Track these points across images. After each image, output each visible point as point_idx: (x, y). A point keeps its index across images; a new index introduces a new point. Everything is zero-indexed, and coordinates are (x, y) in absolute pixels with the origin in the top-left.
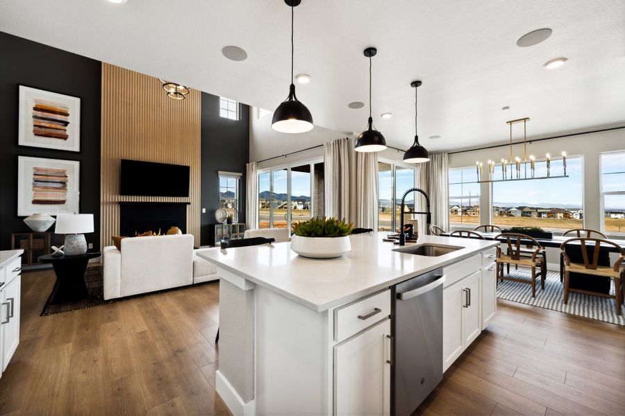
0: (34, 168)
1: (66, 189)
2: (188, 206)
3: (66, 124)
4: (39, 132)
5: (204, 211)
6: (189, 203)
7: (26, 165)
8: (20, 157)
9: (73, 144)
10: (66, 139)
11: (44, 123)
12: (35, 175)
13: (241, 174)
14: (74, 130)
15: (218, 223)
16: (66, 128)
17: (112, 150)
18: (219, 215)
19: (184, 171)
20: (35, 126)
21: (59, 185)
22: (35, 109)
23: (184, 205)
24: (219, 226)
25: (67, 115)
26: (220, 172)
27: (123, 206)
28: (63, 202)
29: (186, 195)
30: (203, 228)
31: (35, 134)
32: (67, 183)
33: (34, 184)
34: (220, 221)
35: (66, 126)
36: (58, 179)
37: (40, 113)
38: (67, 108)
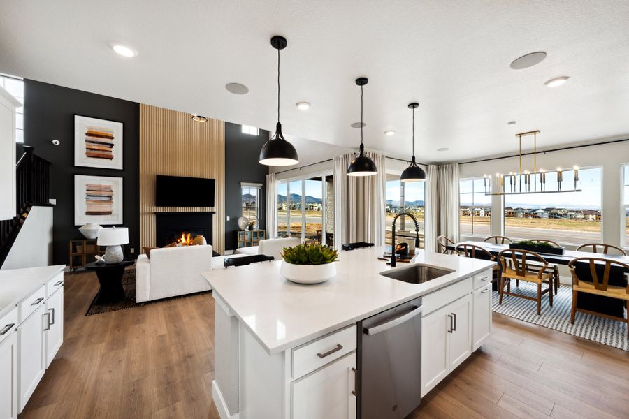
0: (87, 185)
1: (112, 202)
2: (214, 215)
3: (112, 145)
4: (91, 154)
5: (228, 219)
6: (214, 213)
7: (81, 182)
8: (76, 176)
9: (117, 163)
10: (111, 159)
11: (95, 146)
12: (87, 190)
13: (261, 185)
14: (117, 151)
15: (241, 230)
16: (112, 149)
17: (149, 168)
18: (241, 222)
19: (210, 184)
20: (87, 149)
21: (107, 199)
22: (87, 134)
23: (211, 214)
24: (241, 232)
25: (112, 138)
26: (242, 184)
27: (159, 216)
28: (110, 213)
29: (212, 204)
30: (227, 235)
31: (88, 156)
32: (113, 197)
33: (86, 198)
34: (242, 228)
35: (111, 147)
36: (106, 194)
37: (91, 137)
38: (112, 133)
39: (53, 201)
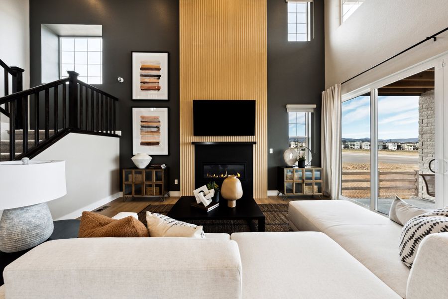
0: (141, 117)
1: (160, 133)
2: (254, 145)
3: (159, 77)
4: (145, 88)
5: (271, 151)
6: (255, 143)
7: (138, 114)
8: (134, 109)
9: (163, 95)
10: (159, 90)
11: (147, 79)
12: (141, 122)
13: (315, 106)
14: (164, 82)
15: (288, 167)
16: (159, 81)
17: (188, 96)
18: (289, 157)
20: (141, 82)
21: (155, 130)
22: (142, 69)
23: (250, 145)
24: (288, 169)
25: (159, 69)
26: (288, 106)
28: (157, 144)
29: (252, 133)
30: (270, 171)
31: (142, 90)
32: (160, 127)
33: (141, 130)
34: (289, 164)
35: (159, 79)
36: (155, 124)
37: (144, 71)
38: (159, 64)
39: (119, 133)
